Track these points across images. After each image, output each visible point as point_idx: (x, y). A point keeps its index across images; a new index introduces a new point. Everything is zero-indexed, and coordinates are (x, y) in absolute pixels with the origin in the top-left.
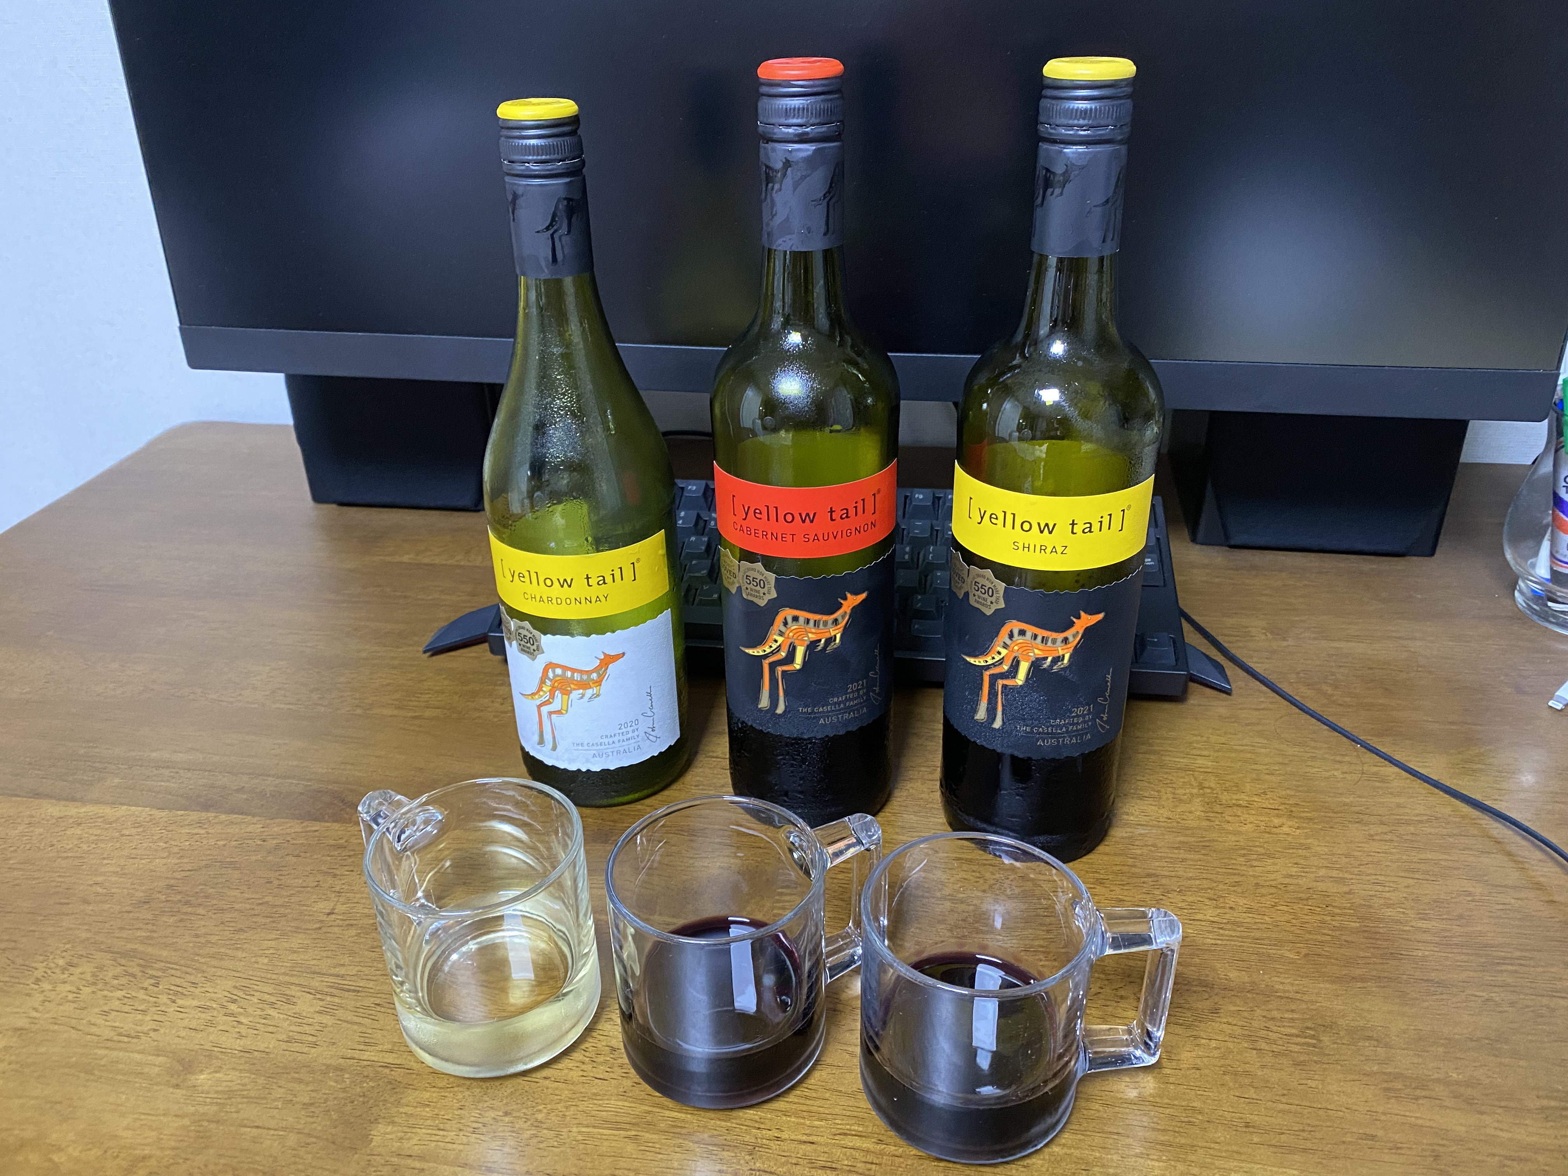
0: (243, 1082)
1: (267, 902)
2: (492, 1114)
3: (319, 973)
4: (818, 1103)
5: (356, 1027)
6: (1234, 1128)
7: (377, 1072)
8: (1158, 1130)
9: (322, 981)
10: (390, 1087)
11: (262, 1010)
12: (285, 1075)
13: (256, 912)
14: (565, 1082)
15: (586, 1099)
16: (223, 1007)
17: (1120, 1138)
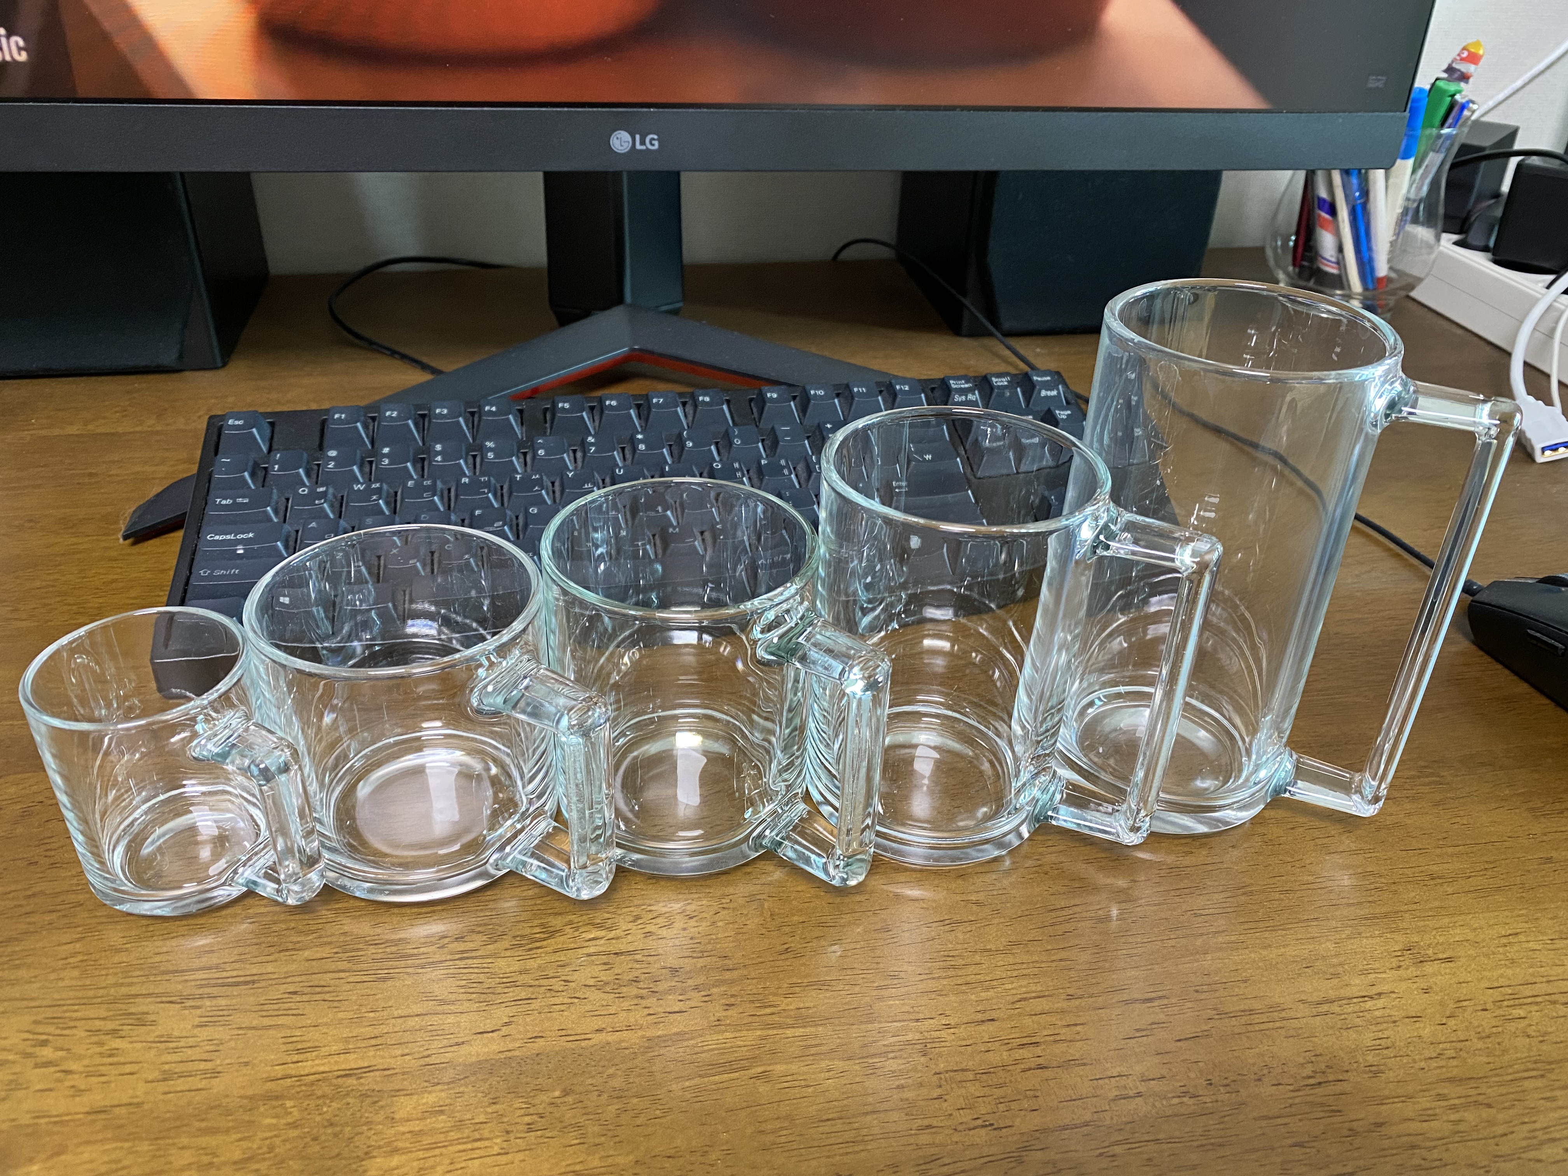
0: (113, 1156)
1: (42, 892)
2: (544, 1098)
3: (177, 971)
4: (972, 969)
5: (272, 1032)
6: (1422, 883)
7: (338, 1086)
8: (1353, 904)
9: (186, 981)
10: (369, 1101)
11: (101, 1044)
12: (185, 1129)
13: (28, 909)
14: (629, 1028)
15: (669, 1043)
16: (27, 1055)
17: (1322, 923)
